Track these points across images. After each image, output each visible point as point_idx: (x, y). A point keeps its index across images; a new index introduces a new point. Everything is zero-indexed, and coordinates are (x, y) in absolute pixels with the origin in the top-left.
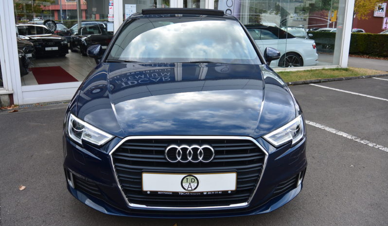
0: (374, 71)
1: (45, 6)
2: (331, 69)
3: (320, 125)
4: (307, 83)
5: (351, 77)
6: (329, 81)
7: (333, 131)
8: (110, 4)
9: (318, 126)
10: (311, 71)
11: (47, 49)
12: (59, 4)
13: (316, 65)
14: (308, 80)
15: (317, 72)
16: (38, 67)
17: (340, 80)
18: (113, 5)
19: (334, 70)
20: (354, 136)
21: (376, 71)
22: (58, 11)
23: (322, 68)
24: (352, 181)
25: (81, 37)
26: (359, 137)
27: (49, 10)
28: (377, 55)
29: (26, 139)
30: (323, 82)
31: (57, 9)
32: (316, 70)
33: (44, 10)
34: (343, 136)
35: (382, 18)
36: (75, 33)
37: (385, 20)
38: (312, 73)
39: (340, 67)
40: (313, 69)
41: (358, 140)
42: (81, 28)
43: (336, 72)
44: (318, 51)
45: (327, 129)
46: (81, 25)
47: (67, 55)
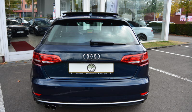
0: (181, 42)
1: (15, 10)
2: (160, 42)
3: (162, 71)
4: (151, 49)
5: (171, 45)
6: (161, 48)
7: (169, 74)
8: (54, 11)
9: (161, 71)
10: (151, 43)
11: (18, 32)
12: (22, 9)
13: (153, 40)
14: (151, 48)
15: (154, 43)
16: (14, 41)
17: (166, 47)
19: (162, 42)
20: (180, 76)
21: (182, 42)
22: (22, 13)
23: (156, 41)
24: (184, 100)
25: (35, 27)
26: (182, 77)
27: (17, 13)
28: (180, 34)
29: (15, 81)
30: (158, 48)
31: (21, 12)
32: (154, 42)
33: (15, 13)
34: (175, 76)
35: (180, 16)
36: (32, 24)
37: (181, 17)
38: (152, 44)
39: (164, 41)
40: (152, 42)
41: (182, 78)
42: (34, 22)
43: (163, 43)
44: (154, 33)
45: (166, 73)
46: (34, 20)
47: (28, 35)
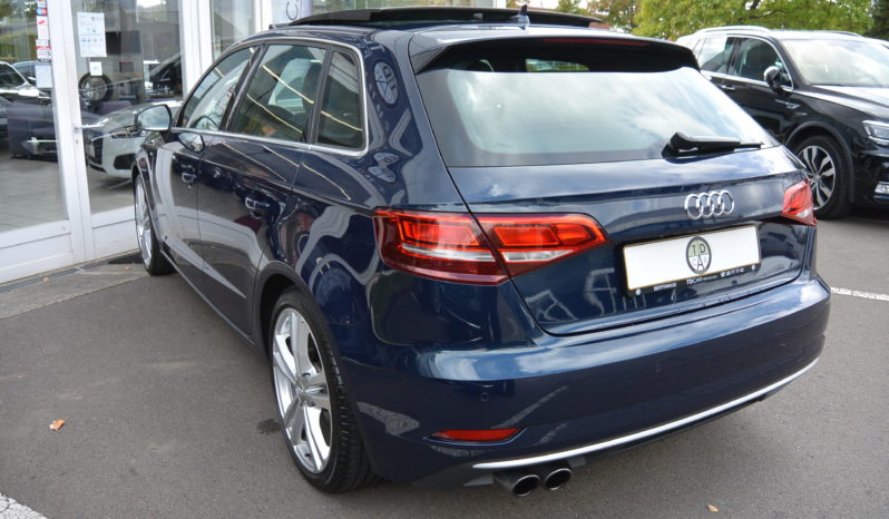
8: (39, 11)
18: (46, 15)
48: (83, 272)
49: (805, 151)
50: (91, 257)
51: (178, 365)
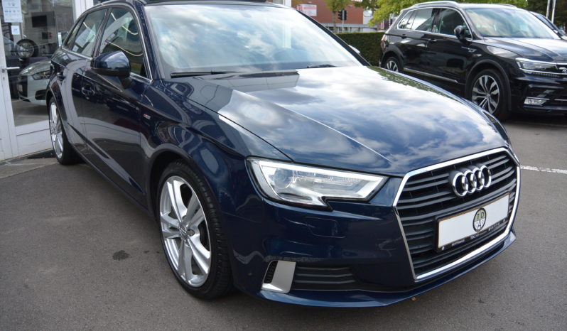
48: (10, 164)
49: (481, 79)
50: (16, 155)
51: (64, 219)
